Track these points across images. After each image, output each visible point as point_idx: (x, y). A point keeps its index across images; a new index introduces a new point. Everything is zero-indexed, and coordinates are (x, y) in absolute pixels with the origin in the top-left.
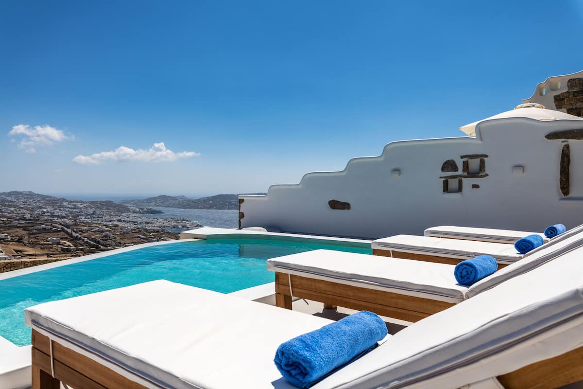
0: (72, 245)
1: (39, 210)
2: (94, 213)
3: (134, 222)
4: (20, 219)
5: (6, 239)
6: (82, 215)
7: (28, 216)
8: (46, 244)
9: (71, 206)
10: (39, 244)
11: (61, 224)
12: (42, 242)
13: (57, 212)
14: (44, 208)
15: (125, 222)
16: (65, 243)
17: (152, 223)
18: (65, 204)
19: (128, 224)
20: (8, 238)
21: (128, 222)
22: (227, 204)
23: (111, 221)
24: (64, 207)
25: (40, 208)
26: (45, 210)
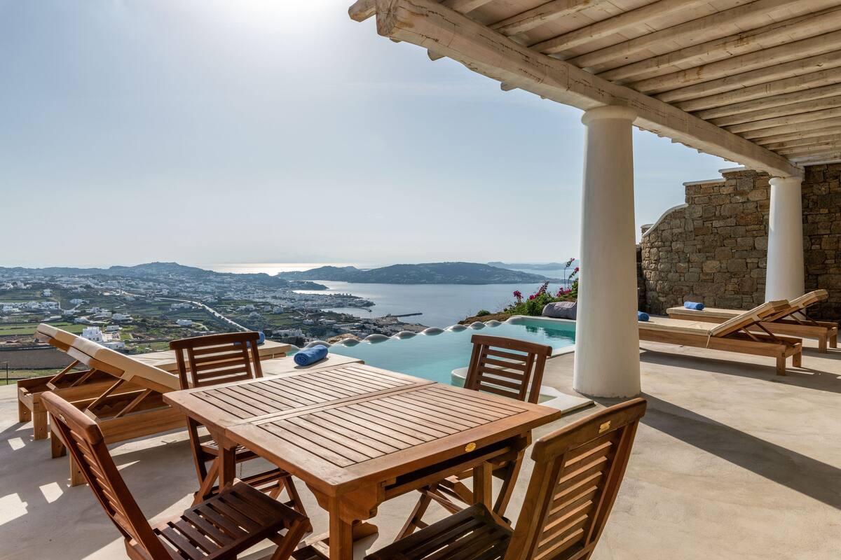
0: (207, 329)
1: (181, 285)
2: (245, 288)
3: (291, 299)
4: (156, 296)
5: (127, 320)
6: (231, 291)
7: (165, 292)
8: (174, 328)
9: (219, 279)
10: (165, 327)
11: (201, 302)
12: (170, 325)
13: (202, 288)
14: (188, 283)
15: (281, 298)
16: (199, 326)
17: (311, 300)
18: (211, 277)
19: (284, 301)
20: (130, 320)
21: (285, 299)
22: (405, 276)
23: (264, 297)
24: (209, 281)
25: (182, 282)
26: (188, 285)
